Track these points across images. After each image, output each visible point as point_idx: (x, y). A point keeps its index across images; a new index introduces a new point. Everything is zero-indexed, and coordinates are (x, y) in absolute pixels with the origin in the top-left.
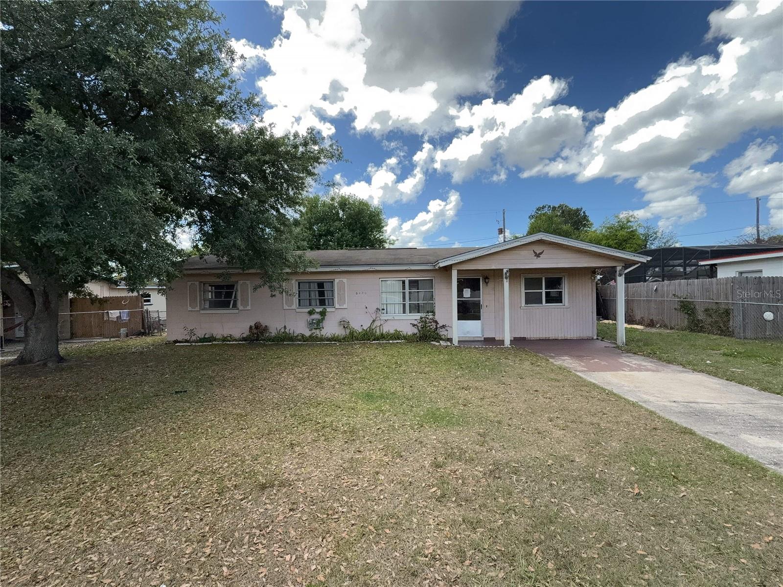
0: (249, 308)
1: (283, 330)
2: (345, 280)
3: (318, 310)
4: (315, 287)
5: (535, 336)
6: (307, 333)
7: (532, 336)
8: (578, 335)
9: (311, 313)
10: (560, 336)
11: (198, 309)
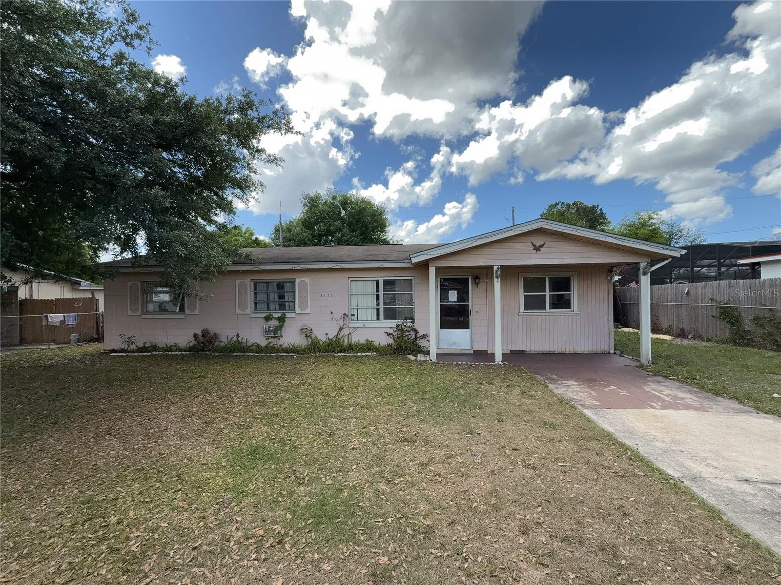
0: (197, 312)
1: (235, 339)
2: (307, 280)
3: (276, 315)
4: (273, 288)
5: (537, 349)
6: (263, 343)
7: (533, 349)
8: (591, 349)
9: (267, 319)
10: (568, 348)
11: (139, 313)
